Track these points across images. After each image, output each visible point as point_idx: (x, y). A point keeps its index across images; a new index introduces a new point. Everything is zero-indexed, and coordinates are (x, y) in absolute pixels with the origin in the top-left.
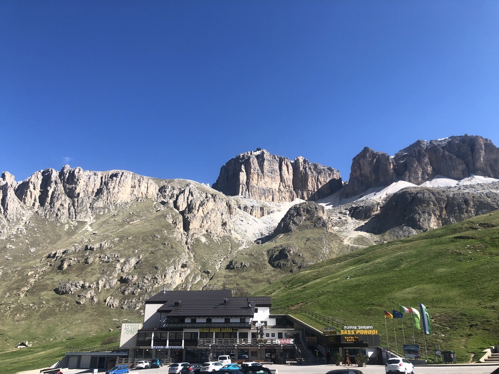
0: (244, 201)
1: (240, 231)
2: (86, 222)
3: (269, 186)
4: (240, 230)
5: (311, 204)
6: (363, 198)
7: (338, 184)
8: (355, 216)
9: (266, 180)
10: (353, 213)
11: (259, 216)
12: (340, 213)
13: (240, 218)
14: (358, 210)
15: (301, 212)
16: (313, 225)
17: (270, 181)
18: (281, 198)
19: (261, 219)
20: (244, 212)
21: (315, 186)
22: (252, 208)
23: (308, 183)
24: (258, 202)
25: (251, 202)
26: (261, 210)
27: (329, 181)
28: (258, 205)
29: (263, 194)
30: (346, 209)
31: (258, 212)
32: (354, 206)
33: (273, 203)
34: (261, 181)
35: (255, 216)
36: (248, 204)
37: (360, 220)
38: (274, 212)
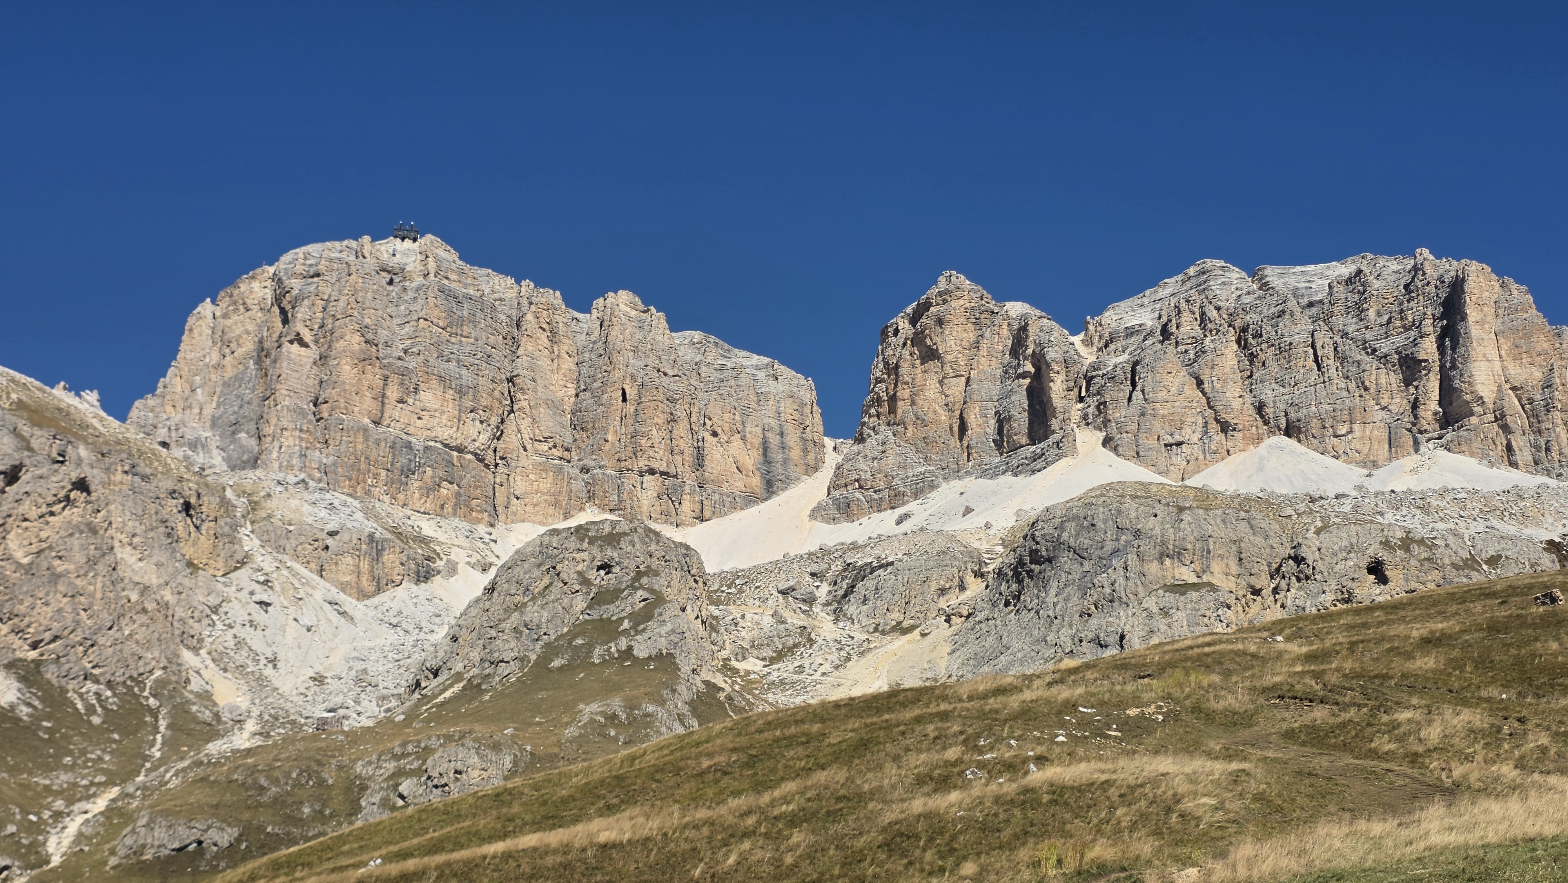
0: (294, 503)
1: (241, 657)
3: (443, 434)
4: (244, 653)
5: (625, 534)
6: (906, 526)
7: (805, 451)
8: (851, 609)
9: (429, 397)
10: (845, 596)
11: (367, 584)
12: (783, 593)
13: (258, 588)
14: (869, 583)
15: (568, 571)
16: (623, 643)
17: (451, 408)
18: (500, 499)
19: (376, 600)
20: (285, 558)
21: (689, 451)
22: (330, 542)
23: (654, 432)
24: (369, 513)
25: (331, 507)
26: (379, 553)
27: (759, 430)
28: (369, 526)
29: (408, 472)
30: (813, 575)
31: (365, 566)
32: (860, 559)
33: (456, 522)
34: (401, 401)
35: (344, 587)
36: (310, 520)
37: (876, 630)
38: (452, 569)
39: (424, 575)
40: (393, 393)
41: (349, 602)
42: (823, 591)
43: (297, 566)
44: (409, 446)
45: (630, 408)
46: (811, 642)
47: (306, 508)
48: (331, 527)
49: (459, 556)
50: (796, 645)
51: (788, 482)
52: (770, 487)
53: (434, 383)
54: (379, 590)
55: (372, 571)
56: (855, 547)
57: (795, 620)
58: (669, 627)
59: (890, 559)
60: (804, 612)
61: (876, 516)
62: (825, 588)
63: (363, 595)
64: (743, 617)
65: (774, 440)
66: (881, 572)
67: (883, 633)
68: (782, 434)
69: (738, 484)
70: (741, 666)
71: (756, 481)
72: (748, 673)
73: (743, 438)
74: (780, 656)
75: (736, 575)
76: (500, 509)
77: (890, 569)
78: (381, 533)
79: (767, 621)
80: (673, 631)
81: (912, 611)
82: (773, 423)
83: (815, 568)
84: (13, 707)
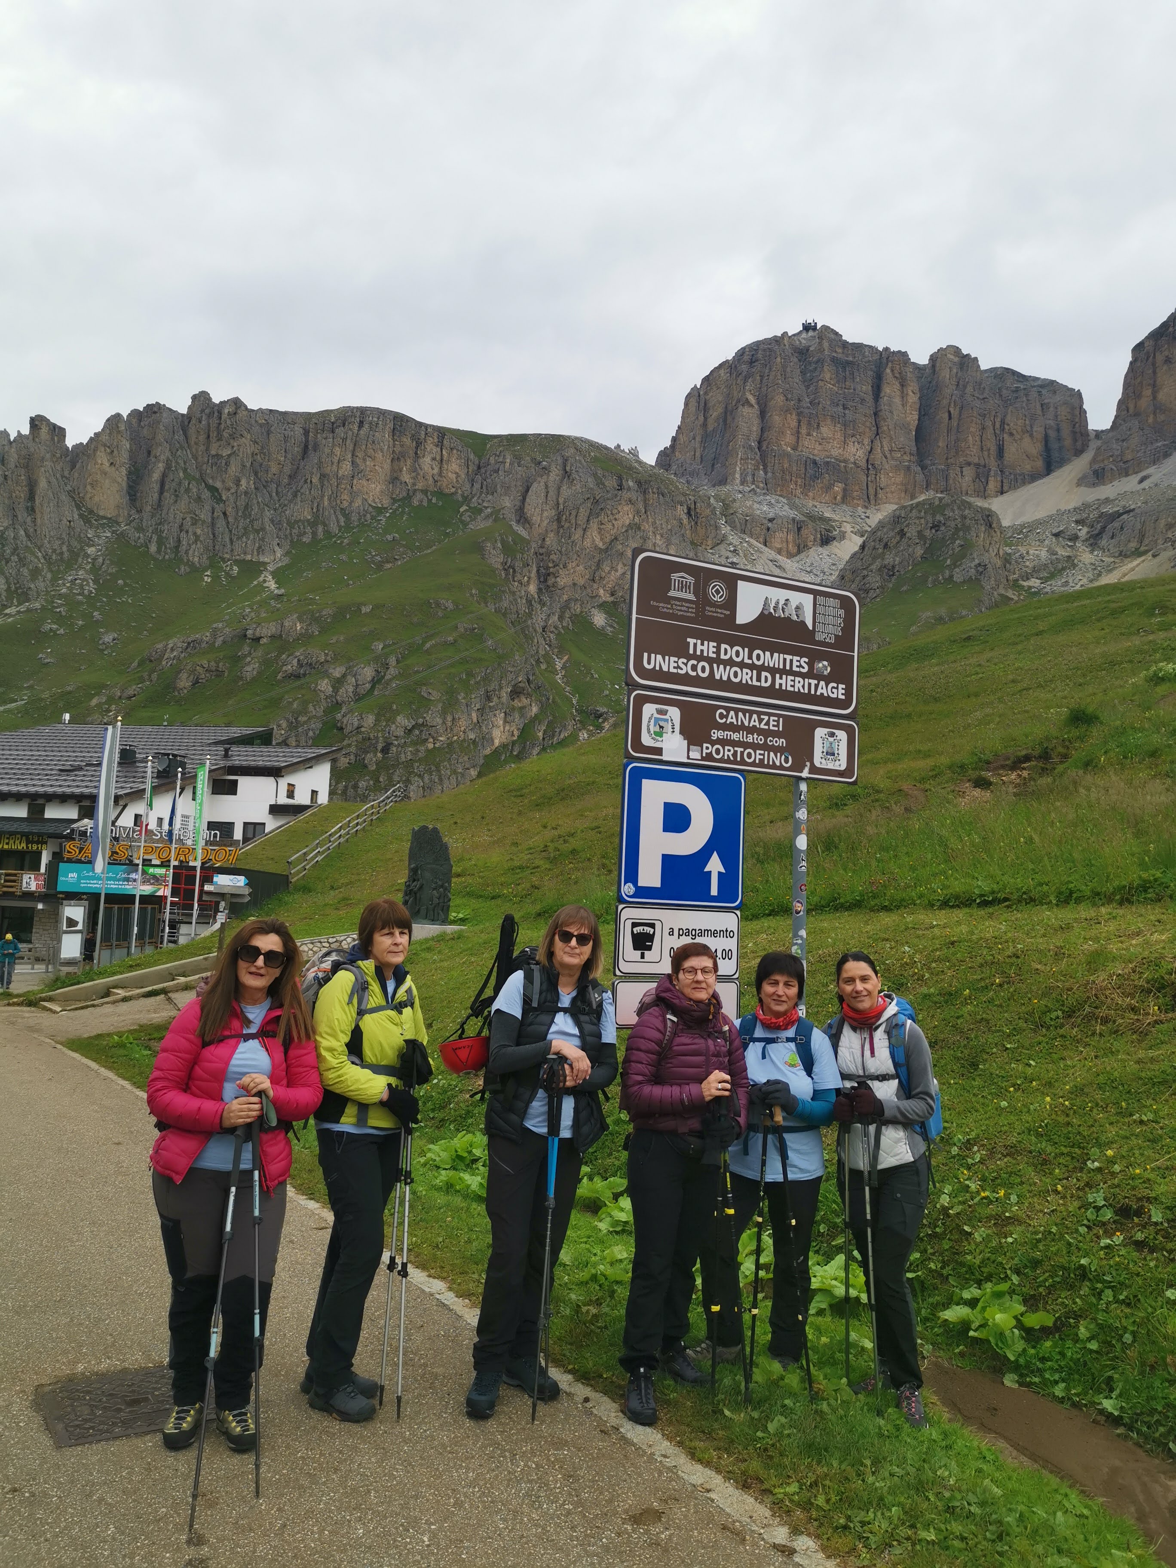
0: (748, 503)
2: (265, 564)
3: (835, 452)
5: (948, 505)
6: (1146, 484)
7: (1075, 440)
8: (1103, 542)
9: (826, 431)
10: (1097, 535)
11: (792, 549)
12: (1057, 535)
13: (730, 554)
14: (1116, 524)
15: (912, 532)
16: (947, 573)
17: (839, 435)
18: (872, 491)
19: (797, 558)
20: (745, 536)
21: (993, 449)
22: (770, 525)
23: (970, 438)
24: (793, 506)
25: (770, 504)
26: (799, 529)
27: (1042, 429)
28: (792, 513)
29: (815, 478)
30: (1077, 522)
31: (790, 538)
32: (1109, 509)
33: (844, 507)
34: (809, 434)
35: (779, 552)
36: (758, 512)
37: (1120, 555)
38: (843, 536)
39: (826, 541)
40: (804, 431)
41: (782, 560)
42: (1083, 532)
43: (752, 541)
44: (815, 462)
45: (955, 423)
46: (1074, 566)
47: (756, 506)
48: (771, 515)
49: (847, 528)
50: (1064, 569)
51: (1062, 462)
52: (1049, 468)
53: (829, 422)
54: (799, 552)
55: (794, 541)
56: (1107, 500)
57: (1062, 552)
58: (977, 562)
59: (1132, 507)
60: (1070, 546)
61: (1124, 480)
62: (1085, 530)
63: (790, 556)
64: (1028, 553)
65: (1052, 434)
66: (1125, 516)
67: (1126, 556)
68: (1058, 430)
69: (1028, 467)
70: (1025, 584)
71: (1040, 464)
72: (1030, 587)
73: (1031, 436)
74: (1052, 576)
75: (1023, 526)
76: (872, 497)
77: (1131, 514)
78: (799, 517)
79: (1044, 554)
80: (979, 565)
81: (1146, 541)
82: (1052, 423)
83: (1078, 517)
84: (603, 628)
